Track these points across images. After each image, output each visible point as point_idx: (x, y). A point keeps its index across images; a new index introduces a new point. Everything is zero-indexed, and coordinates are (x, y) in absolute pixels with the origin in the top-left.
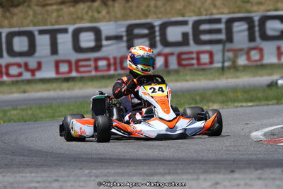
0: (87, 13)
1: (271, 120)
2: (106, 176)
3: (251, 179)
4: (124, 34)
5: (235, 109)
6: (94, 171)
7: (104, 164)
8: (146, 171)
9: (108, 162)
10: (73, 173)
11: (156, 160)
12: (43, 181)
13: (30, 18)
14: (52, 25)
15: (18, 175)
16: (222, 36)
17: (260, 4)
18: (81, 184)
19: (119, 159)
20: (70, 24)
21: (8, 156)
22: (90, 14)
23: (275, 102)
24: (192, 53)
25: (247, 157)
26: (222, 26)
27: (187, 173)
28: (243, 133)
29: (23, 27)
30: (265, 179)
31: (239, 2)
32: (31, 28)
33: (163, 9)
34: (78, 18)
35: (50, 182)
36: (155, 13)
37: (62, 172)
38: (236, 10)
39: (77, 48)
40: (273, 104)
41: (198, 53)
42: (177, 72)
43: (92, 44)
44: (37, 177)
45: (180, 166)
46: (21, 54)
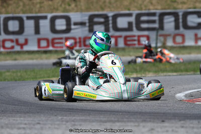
0: (61, 5)
1: (190, 86)
2: (73, 121)
3: (176, 127)
4: (87, 21)
5: (164, 77)
6: (65, 118)
7: (72, 113)
8: (102, 119)
9: (75, 112)
10: (50, 119)
11: (109, 111)
12: (29, 124)
13: (21, 8)
14: (36, 13)
15: (11, 119)
16: (156, 25)
17: (184, 3)
18: (56, 126)
19: (82, 110)
20: (49, 12)
21: (4, 105)
22: (63, 6)
23: (192, 73)
24: (134, 36)
25: (173, 111)
26: (156, 18)
27: (131, 121)
28: (170, 94)
29: (16, 13)
30: (186, 127)
31: (169, 2)
32: (21, 15)
33: (115, 5)
34: (54, 8)
35: (34, 125)
36: (109, 7)
37: (43, 118)
38: (167, 7)
39: (53, 30)
40: (191, 74)
41: (139, 37)
42: (123, 49)
43: (64, 28)
44: (25, 120)
45: (127, 116)
46: (13, 33)
